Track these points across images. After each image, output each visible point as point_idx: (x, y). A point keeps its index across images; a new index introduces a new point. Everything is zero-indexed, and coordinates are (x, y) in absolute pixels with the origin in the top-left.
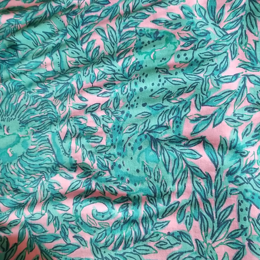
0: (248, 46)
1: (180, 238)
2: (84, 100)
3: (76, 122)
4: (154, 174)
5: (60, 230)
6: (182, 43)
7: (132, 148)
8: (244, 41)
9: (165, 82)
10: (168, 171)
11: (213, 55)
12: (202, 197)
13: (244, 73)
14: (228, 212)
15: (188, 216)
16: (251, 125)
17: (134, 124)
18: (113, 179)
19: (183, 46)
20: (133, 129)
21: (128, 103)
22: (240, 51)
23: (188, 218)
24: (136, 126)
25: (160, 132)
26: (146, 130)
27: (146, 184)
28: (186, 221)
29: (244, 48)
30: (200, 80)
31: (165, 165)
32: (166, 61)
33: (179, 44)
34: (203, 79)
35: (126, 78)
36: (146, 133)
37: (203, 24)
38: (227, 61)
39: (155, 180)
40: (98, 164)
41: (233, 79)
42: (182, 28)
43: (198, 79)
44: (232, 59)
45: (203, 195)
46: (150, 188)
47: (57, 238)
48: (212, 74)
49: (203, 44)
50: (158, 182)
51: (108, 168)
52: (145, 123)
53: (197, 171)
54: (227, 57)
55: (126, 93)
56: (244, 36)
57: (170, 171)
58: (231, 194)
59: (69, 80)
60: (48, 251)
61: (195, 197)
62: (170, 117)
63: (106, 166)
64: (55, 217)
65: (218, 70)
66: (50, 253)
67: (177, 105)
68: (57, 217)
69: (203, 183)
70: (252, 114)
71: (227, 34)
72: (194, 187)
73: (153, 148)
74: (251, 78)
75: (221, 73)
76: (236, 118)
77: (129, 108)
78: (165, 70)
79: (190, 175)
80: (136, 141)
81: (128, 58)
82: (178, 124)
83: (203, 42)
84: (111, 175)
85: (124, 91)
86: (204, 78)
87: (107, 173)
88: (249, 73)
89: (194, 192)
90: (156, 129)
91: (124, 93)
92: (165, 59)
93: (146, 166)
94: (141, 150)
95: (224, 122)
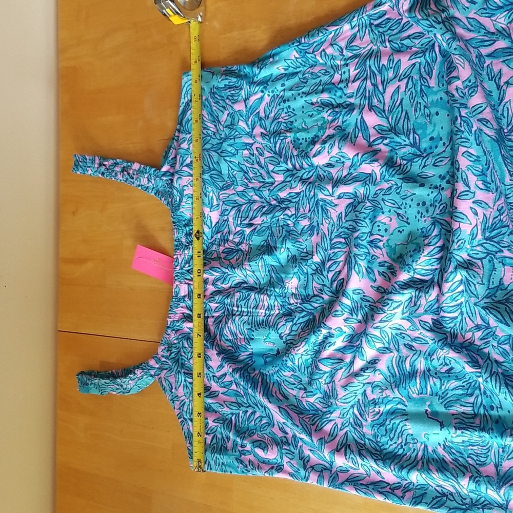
0: (328, 222)
1: (400, 45)
2: (473, 210)
3: (489, 185)
4: (420, 109)
5: (485, 65)
6: (381, 244)
7: (441, 139)
8: (330, 227)
9: (401, 205)
10: (407, 113)
11: (356, 222)
12: (378, 87)
13: (333, 198)
14: (357, 77)
15: (391, 68)
16: (328, 152)
17: (436, 166)
18: (458, 105)
19: (381, 241)
20: (438, 160)
21: (441, 192)
22: (335, 219)
23: (391, 66)
24: (434, 163)
25: (410, 155)
26: (424, 157)
27: (430, 99)
28: (393, 63)
29: (332, 221)
30: (371, 200)
31: (408, 119)
32: (399, 229)
33: (384, 244)
34: (368, 200)
35: (438, 221)
36: (425, 155)
37: (359, 257)
38: (346, 213)
39: (420, 103)
40: (473, 127)
41: (342, 195)
42: (379, 260)
43: (372, 201)
44: (341, 213)
45: (376, 90)
46: (426, 95)
47: (489, 56)
48: (359, 203)
49: (362, 237)
50: (417, 102)
51: (461, 119)
52: (425, 166)
53: (379, 112)
54: (346, 216)
55: (442, 204)
56: (330, 231)
57: (404, 113)
58: (354, 93)
59: (484, 243)
60: (500, 38)
61: (383, 86)
62: (398, 168)
63: (465, 122)
64: (492, 80)
65: (355, 206)
66: (498, 36)
67: (390, 179)
68: (489, 80)
69: (375, 102)
70: (330, 162)
71: (344, 238)
72: (383, 97)
73: (417, 137)
74: (327, 193)
75: (353, 203)
76: (342, 159)
77: (440, 186)
78: (400, 217)
79: (386, 108)
80: (436, 147)
81: (431, 244)
82: (391, 160)
83: (362, 239)
84: (459, 111)
85: (444, 207)
86: (366, 201)
87: (463, 114)
88: (330, 198)
89: (384, 92)
90: (414, 159)
91: (444, 205)
92: (399, 231)
93: (428, 118)
94: (431, 136)
95: (351, 157)
